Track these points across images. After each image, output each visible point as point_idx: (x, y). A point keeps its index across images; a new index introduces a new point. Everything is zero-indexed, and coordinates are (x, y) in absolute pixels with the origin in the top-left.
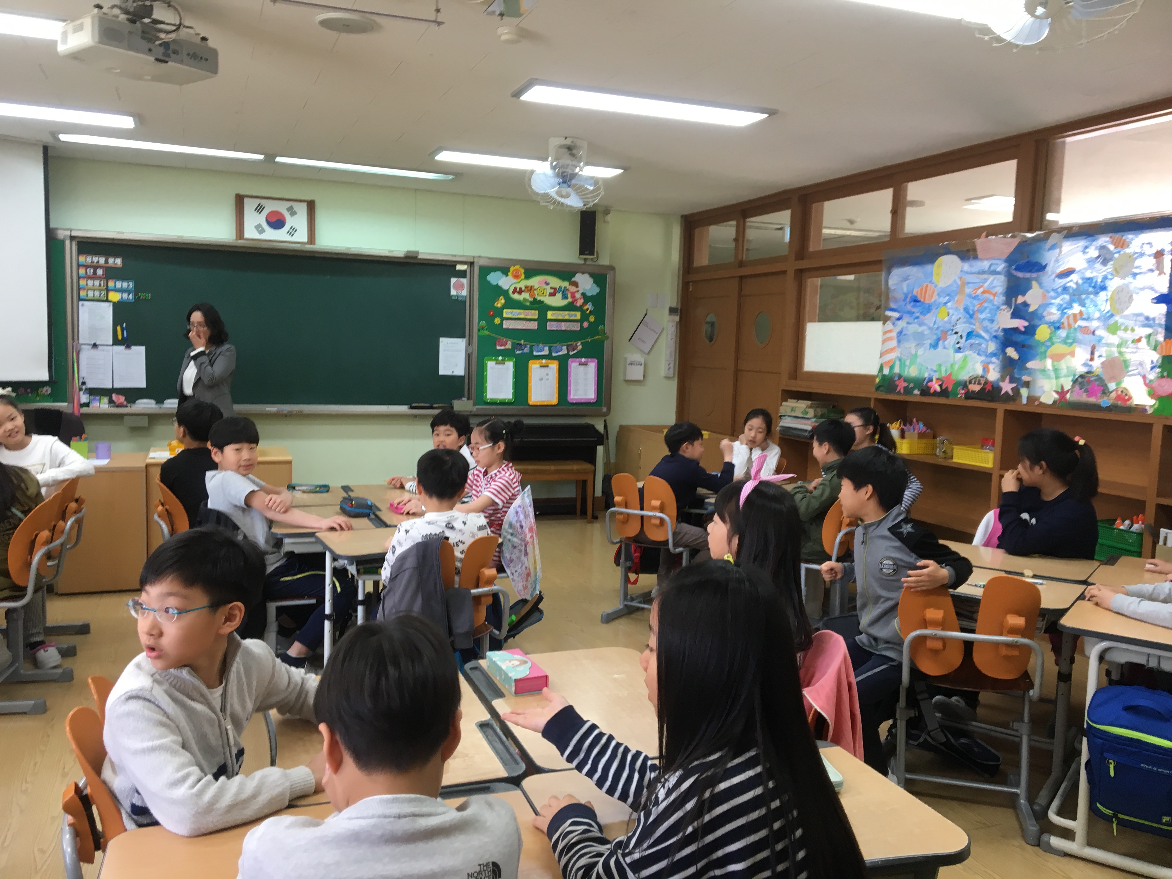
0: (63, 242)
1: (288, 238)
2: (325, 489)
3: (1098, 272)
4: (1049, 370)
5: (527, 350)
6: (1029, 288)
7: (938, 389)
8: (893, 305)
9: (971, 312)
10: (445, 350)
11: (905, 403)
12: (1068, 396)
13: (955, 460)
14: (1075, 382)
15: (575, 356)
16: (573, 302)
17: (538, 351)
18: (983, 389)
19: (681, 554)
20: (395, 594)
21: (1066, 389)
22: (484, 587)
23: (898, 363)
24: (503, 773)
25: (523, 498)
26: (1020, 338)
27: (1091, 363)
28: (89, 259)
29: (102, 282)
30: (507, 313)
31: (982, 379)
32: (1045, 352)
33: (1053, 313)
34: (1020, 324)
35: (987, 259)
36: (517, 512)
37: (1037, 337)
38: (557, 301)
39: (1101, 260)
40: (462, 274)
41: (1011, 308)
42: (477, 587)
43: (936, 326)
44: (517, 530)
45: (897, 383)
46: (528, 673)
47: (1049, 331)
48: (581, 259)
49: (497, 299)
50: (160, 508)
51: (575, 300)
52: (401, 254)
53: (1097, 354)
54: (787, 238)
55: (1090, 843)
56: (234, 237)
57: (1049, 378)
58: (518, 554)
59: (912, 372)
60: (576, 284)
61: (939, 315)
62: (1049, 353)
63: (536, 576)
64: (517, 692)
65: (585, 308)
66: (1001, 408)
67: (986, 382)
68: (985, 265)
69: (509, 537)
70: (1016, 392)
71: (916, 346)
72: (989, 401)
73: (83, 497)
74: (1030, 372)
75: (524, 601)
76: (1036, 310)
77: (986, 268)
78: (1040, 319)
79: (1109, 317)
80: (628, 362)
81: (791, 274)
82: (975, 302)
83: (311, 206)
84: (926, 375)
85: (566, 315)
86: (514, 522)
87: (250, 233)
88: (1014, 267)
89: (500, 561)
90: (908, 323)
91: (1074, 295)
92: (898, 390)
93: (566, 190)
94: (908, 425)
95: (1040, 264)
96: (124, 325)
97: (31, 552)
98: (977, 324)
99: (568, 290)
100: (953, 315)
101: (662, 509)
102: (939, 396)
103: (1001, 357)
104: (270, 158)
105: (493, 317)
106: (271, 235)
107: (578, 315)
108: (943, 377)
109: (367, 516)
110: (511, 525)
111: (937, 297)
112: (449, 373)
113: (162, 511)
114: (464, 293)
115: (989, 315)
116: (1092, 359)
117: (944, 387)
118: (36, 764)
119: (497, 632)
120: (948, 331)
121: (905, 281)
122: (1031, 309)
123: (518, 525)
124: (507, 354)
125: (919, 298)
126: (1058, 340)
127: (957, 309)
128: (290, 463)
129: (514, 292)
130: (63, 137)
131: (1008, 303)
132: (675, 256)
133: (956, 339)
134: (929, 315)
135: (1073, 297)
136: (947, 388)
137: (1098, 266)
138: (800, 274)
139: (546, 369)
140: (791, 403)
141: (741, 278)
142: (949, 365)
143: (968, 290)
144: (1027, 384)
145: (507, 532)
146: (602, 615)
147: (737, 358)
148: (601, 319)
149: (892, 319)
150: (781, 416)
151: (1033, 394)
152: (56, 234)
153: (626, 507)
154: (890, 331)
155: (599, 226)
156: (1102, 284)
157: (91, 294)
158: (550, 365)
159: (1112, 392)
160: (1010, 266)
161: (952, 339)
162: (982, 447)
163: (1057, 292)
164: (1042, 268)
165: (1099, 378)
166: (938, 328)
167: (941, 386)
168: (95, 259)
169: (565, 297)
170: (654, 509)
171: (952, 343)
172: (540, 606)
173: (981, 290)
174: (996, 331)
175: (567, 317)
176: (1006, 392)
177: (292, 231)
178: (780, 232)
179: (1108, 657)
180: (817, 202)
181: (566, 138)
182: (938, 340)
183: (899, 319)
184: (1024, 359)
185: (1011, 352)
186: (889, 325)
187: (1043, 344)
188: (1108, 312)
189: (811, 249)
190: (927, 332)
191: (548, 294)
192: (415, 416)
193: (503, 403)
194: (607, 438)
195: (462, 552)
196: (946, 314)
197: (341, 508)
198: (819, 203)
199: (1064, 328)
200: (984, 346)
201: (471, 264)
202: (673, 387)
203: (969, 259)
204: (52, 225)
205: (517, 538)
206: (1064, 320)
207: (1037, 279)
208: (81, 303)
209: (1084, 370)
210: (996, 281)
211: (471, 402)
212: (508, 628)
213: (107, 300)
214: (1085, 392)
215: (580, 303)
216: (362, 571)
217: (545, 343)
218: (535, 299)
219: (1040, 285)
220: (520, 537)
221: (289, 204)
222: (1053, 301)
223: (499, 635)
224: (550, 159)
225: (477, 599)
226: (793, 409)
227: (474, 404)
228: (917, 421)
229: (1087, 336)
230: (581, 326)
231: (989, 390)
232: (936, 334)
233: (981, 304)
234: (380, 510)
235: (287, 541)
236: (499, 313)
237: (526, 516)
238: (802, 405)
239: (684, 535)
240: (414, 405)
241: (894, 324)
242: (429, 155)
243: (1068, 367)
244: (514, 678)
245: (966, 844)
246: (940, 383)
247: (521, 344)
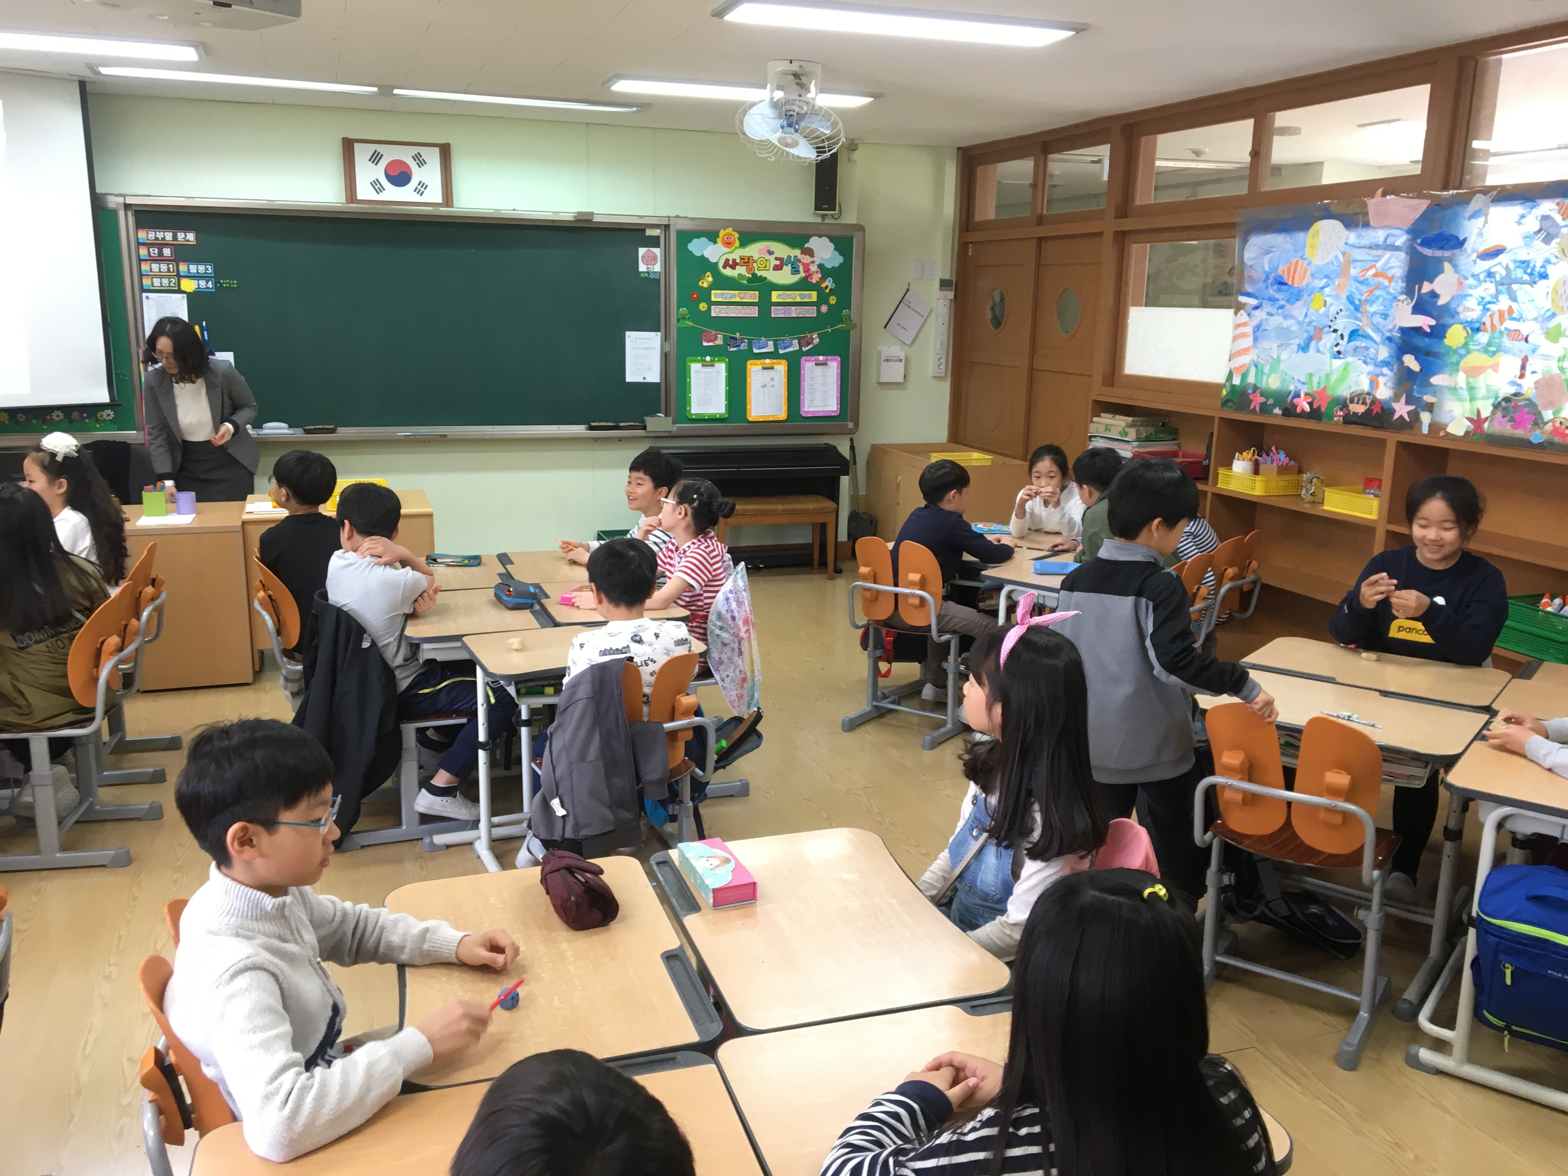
0: (115, 212)
1: (417, 198)
2: (475, 561)
3: (1539, 252)
4: (1461, 388)
5: (744, 346)
6: (1440, 271)
7: (1307, 408)
8: (1249, 288)
9: (1357, 303)
10: (633, 349)
11: (1260, 426)
12: (1486, 425)
13: (1326, 508)
14: (1496, 406)
15: (809, 353)
16: (806, 278)
17: (760, 348)
18: (1368, 412)
19: (948, 642)
20: (564, 731)
21: (1483, 416)
22: (680, 720)
23: (1253, 370)
24: (693, 1037)
25: (735, 581)
26: (1424, 342)
27: (1519, 381)
28: (152, 235)
29: (171, 266)
30: (716, 295)
31: (1368, 397)
32: (1457, 364)
33: (1471, 310)
34: (1424, 322)
35: (1382, 227)
36: (727, 599)
37: (1447, 341)
38: (785, 277)
39: (1543, 235)
40: (654, 242)
41: (1412, 300)
42: (672, 719)
43: (1307, 320)
44: (728, 621)
45: (1251, 397)
46: (730, 878)
47: (1464, 334)
48: (817, 215)
49: (701, 276)
50: (261, 594)
51: (809, 275)
52: (569, 217)
53: (1529, 368)
54: (1105, 178)
55: (1471, 1058)
56: (343, 200)
57: (1461, 399)
58: (729, 654)
59: (1273, 383)
60: (810, 252)
61: (1312, 305)
62: (1462, 364)
63: (753, 681)
64: (716, 905)
65: (823, 285)
66: (1392, 439)
67: (1374, 401)
68: (1379, 235)
69: (718, 631)
70: (1415, 416)
71: (1278, 346)
72: (1377, 428)
73: (161, 576)
74: (1435, 390)
75: (738, 720)
76: (1448, 303)
77: (1381, 242)
78: (1453, 317)
79: (1549, 317)
80: (883, 357)
81: (1108, 237)
82: (1363, 288)
83: (445, 151)
84: (1292, 388)
85: (796, 296)
86: (724, 612)
87: (365, 192)
88: (1419, 241)
89: (706, 663)
90: (1268, 314)
91: (1502, 284)
92: (1252, 407)
93: (792, 136)
94: (1264, 455)
95: (1457, 238)
96: (204, 323)
97: (97, 663)
98: (1365, 320)
99: (799, 261)
100: (1331, 305)
101: (922, 584)
102: (1308, 418)
103: (1395, 367)
104: (386, 90)
105: (698, 301)
106: (393, 193)
107: (813, 296)
108: (1315, 392)
109: (530, 607)
110: (720, 616)
111: (1311, 279)
112: (640, 379)
113: (263, 598)
114: (657, 268)
115: (1382, 308)
116: (1522, 376)
117: (1315, 407)
118: (120, 937)
119: (700, 773)
120: (1325, 327)
121: (1268, 253)
122: (1441, 302)
123: (729, 616)
124: (717, 353)
125: (1286, 280)
126: (1477, 347)
127: (1337, 297)
128: (430, 516)
129: (724, 267)
130: (104, 71)
131: (1409, 292)
132: (949, 207)
133: (1336, 339)
134: (1299, 304)
135: (1500, 288)
136: (1319, 408)
137: (1538, 243)
138: (1122, 238)
139: (770, 372)
140: (1106, 419)
141: (1040, 239)
142: (1323, 375)
143: (1354, 272)
144: (1430, 407)
145: (714, 625)
146: (843, 721)
147: (1033, 353)
148: (845, 300)
149: (1246, 307)
150: (1091, 437)
151: (1438, 419)
152: (106, 203)
153: (875, 583)
154: (1245, 324)
155: (843, 169)
156: (1543, 270)
157: (156, 282)
158: (776, 367)
159: (1547, 423)
160: (1414, 239)
161: (1329, 339)
162: (1364, 492)
163: (1479, 280)
164: (1460, 244)
165: (1531, 403)
166: (1310, 323)
167: (1310, 404)
168: (160, 235)
169: (795, 271)
170: (911, 584)
171: (1328, 346)
172: (759, 728)
173: (1373, 271)
174: (1391, 331)
175: (798, 299)
176: (1401, 417)
177: (422, 188)
178: (1099, 165)
179: (1510, 825)
180: (1148, 135)
181: (791, 62)
182: (1310, 339)
183: (1256, 308)
184: (1428, 371)
185: (1410, 361)
186: (1243, 316)
187: (1455, 352)
188: (1548, 311)
189: (1138, 202)
190: (1295, 328)
191: (772, 267)
192: (596, 439)
193: (713, 420)
194: (855, 463)
195: (652, 674)
196: (1322, 304)
197: (496, 595)
198: (1150, 137)
199: (1485, 331)
200: (1372, 350)
201: (667, 227)
202: (945, 389)
203: (1356, 226)
204: (98, 190)
205: (729, 632)
206: (1486, 320)
207: (1450, 260)
208: (144, 295)
209: (1513, 390)
210: (1393, 259)
211: (670, 419)
212: (716, 757)
213: (179, 291)
214: (1510, 421)
215: (815, 278)
216: (523, 691)
217: (768, 336)
218: (754, 275)
219: (1455, 267)
220: (732, 632)
221: (415, 150)
222: (1471, 292)
223: (702, 777)
224: (769, 86)
225: (673, 735)
226: (1108, 428)
227: (674, 422)
228: (1277, 449)
229: (1516, 343)
230: (818, 311)
231: (1377, 413)
232: (1307, 331)
233: (1371, 292)
234: (547, 597)
235: (425, 646)
236: (705, 294)
237: (740, 603)
238: (1120, 422)
239: (951, 619)
240: (593, 424)
241: (1249, 315)
242: (603, 84)
243: (1487, 386)
244: (712, 887)
245: (1286, 1153)
246: (1310, 400)
247: (735, 339)
